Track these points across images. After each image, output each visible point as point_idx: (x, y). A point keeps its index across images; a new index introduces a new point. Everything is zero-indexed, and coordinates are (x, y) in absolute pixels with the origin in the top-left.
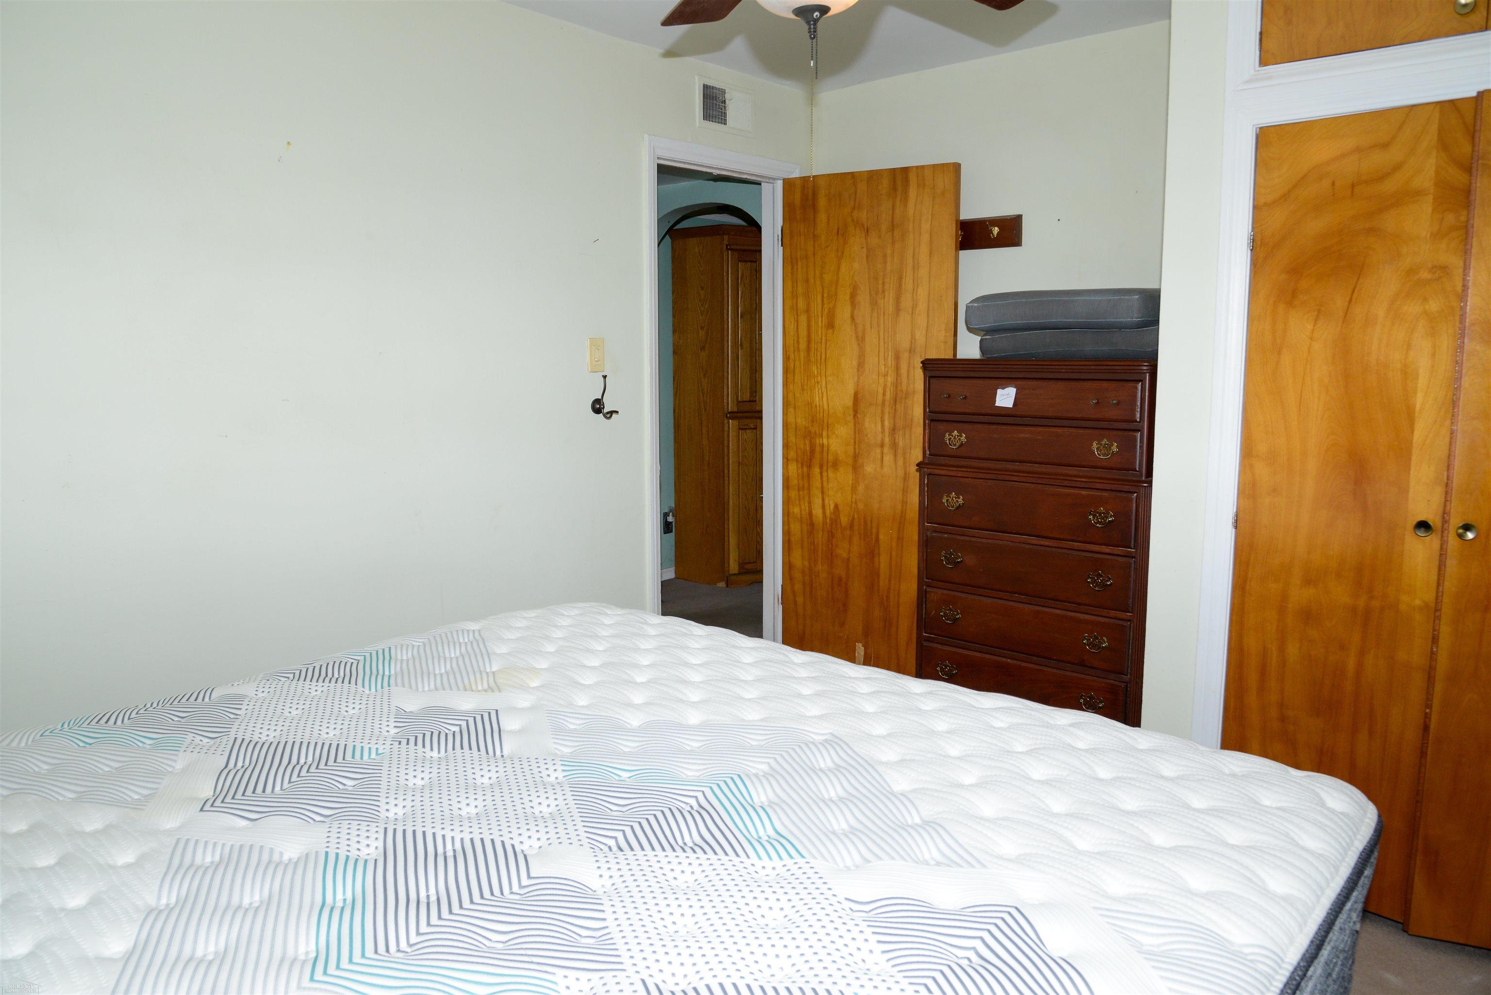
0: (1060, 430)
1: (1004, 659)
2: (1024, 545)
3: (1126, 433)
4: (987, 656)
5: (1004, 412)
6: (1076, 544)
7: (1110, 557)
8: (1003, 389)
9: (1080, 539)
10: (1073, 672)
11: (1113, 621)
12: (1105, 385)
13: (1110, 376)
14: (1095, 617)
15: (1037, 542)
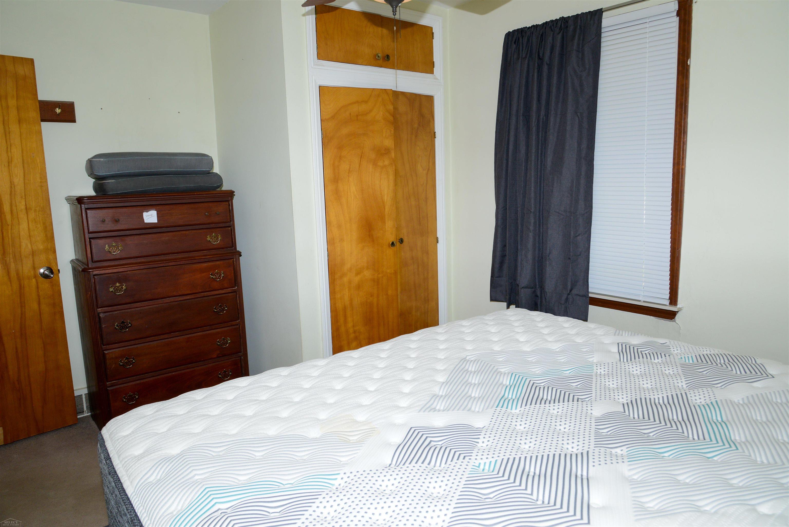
0: (187, 232)
1: (170, 374)
2: (174, 303)
3: (224, 229)
4: (159, 377)
5: (151, 226)
6: (205, 293)
7: (224, 295)
8: (147, 212)
9: (207, 290)
10: (213, 363)
11: (231, 327)
12: (210, 204)
13: (211, 200)
14: (221, 329)
15: (182, 299)
